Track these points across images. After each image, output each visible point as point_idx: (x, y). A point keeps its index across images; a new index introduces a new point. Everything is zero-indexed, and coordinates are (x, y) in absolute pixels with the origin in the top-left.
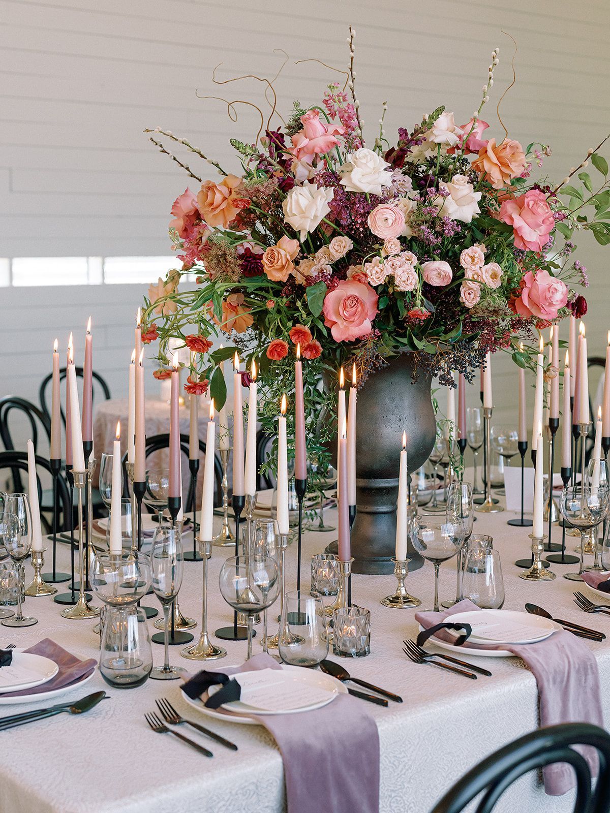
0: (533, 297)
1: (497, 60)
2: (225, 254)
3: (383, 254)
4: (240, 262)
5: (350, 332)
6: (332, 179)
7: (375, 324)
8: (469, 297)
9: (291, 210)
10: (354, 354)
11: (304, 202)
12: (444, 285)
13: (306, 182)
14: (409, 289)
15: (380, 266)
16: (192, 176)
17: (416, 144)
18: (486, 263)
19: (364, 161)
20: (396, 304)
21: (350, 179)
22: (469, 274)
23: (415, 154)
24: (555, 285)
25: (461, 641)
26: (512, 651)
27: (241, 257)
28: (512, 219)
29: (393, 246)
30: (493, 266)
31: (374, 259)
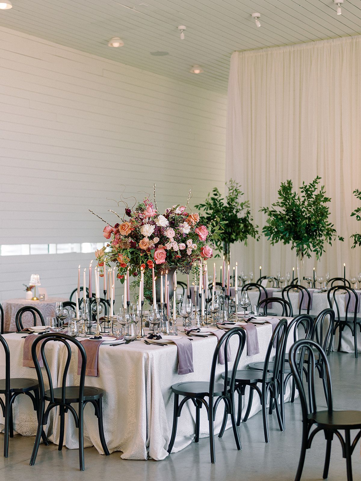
0: (205, 252)
1: (190, 193)
2: (126, 242)
3: (170, 242)
4: (130, 244)
5: (160, 262)
6: (154, 223)
7: (166, 259)
8: (189, 253)
9: (144, 231)
10: (161, 267)
11: (147, 229)
12: (183, 249)
13: (146, 223)
14: (176, 250)
15: (170, 245)
16: (103, 221)
17: (171, 213)
18: (193, 244)
19: (162, 218)
20: (171, 254)
21: (159, 223)
22: (189, 247)
23: (171, 215)
24: (210, 249)
25: (198, 332)
26: (211, 333)
27: (130, 243)
28: (199, 233)
29: (172, 240)
30: (195, 245)
31: (168, 243)
